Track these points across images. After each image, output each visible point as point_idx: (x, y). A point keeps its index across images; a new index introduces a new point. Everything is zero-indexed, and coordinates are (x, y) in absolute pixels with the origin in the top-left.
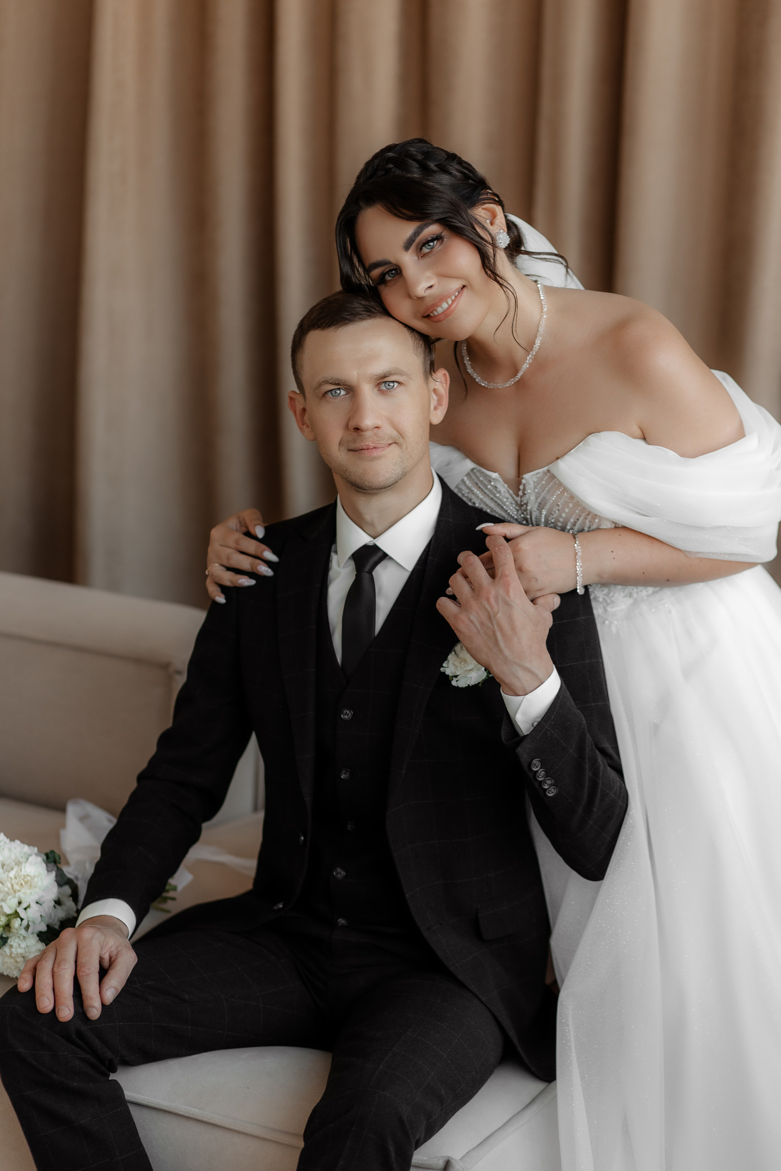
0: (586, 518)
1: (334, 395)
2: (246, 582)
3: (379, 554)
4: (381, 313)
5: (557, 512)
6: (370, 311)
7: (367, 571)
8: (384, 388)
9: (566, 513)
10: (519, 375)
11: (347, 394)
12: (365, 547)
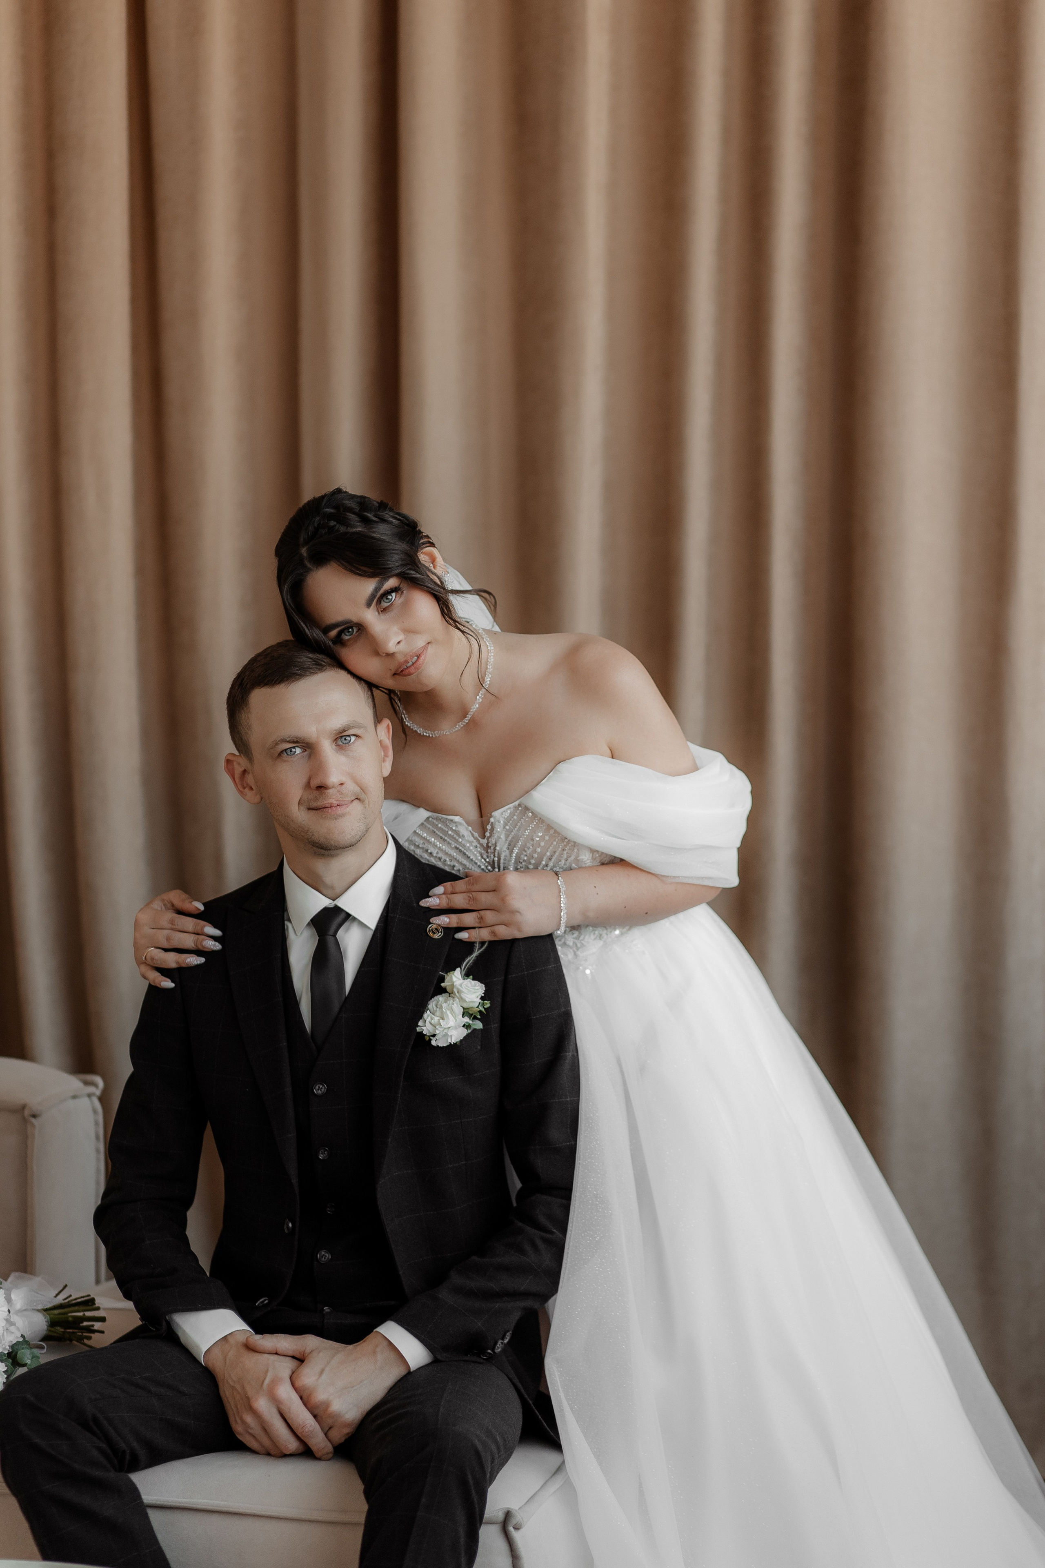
0: (564, 850)
1: (289, 754)
2: (195, 960)
3: (342, 916)
4: (329, 665)
5: (531, 847)
6: (321, 665)
7: (332, 934)
8: (341, 743)
9: (542, 846)
10: (469, 716)
11: (303, 752)
12: (326, 910)
